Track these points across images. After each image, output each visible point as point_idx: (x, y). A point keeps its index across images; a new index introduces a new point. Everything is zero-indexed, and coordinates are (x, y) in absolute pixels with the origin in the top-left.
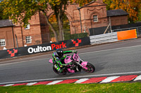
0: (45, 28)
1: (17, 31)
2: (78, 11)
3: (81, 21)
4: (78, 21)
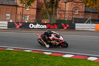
0: (39, 12)
1: (19, 10)
2: (64, 3)
3: (65, 11)
4: (63, 11)
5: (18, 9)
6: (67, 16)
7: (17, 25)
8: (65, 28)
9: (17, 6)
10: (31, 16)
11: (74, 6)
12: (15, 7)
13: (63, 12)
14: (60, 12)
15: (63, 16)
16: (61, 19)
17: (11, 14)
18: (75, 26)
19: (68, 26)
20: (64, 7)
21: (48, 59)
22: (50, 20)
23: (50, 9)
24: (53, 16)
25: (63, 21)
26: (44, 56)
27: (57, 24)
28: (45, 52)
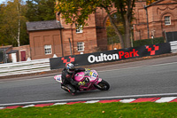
0: (101, 32)
1: (66, 35)
2: (144, 10)
3: (148, 23)
4: (145, 24)
5: (64, 33)
6: (152, 32)
7: (65, 61)
8: (153, 53)
9: (61, 29)
10: (88, 42)
11: (162, 12)
12: (58, 32)
13: (143, 27)
14: (138, 28)
15: (146, 32)
16: (143, 38)
17: (54, 45)
18: (169, 46)
19: (157, 48)
20: (145, 16)
21: (129, 111)
22: (124, 44)
23: (121, 25)
24: (128, 35)
25: (147, 42)
26: (122, 107)
27: (136, 48)
28: (123, 99)
